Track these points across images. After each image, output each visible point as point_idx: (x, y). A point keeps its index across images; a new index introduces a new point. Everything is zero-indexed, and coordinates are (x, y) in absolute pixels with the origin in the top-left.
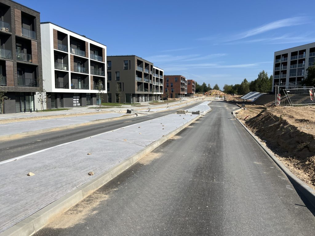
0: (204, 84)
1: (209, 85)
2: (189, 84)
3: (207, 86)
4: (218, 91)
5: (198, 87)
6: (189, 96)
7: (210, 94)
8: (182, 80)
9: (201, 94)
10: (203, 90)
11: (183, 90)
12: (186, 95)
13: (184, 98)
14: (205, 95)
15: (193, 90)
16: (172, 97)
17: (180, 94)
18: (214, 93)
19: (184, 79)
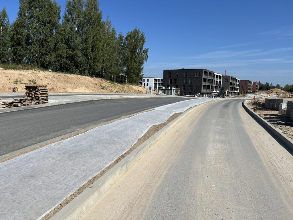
0: (267, 83)
1: (271, 84)
2: (254, 85)
3: (270, 85)
4: (279, 89)
5: (261, 86)
6: (253, 93)
7: (271, 92)
8: (249, 83)
9: (263, 92)
10: (265, 88)
11: (250, 89)
12: (251, 93)
13: (250, 95)
14: (266, 92)
15: (257, 89)
16: (242, 94)
17: (247, 92)
18: (275, 91)
19: (251, 82)
